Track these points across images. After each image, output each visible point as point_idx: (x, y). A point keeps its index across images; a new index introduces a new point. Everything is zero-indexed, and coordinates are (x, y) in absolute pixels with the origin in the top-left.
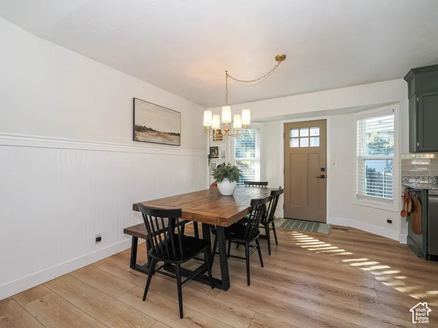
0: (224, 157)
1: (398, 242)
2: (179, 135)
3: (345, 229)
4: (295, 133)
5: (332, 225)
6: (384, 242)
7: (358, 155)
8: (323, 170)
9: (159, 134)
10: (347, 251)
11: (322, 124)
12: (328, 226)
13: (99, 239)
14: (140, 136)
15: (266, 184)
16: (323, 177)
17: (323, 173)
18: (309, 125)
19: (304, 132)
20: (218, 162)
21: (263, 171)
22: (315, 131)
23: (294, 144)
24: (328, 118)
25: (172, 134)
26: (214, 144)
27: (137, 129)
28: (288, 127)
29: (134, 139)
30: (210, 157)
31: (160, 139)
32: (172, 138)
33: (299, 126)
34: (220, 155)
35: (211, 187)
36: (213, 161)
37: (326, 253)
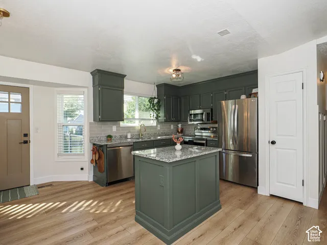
1: (88, 181)
3: (50, 185)
5: (37, 185)
6: (80, 185)
7: (58, 122)
8: (26, 135)
10: (61, 202)
11: (25, 92)
12: (32, 187)
16: (26, 142)
17: (26, 139)
24: (31, 87)
37: (46, 212)
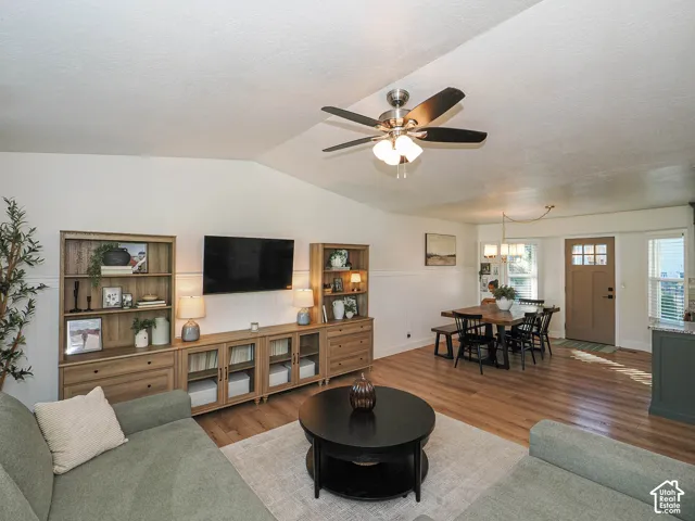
0: (496, 273)
2: (454, 256)
3: (634, 352)
4: (577, 249)
5: (622, 348)
7: (650, 275)
8: (611, 289)
9: (441, 258)
11: (609, 242)
12: (616, 348)
13: (409, 335)
14: (430, 261)
15: (543, 302)
16: (611, 297)
17: (611, 293)
18: (595, 241)
19: (589, 249)
20: (490, 278)
21: (541, 290)
22: (602, 249)
23: (577, 261)
24: (617, 236)
25: (449, 256)
26: (486, 260)
27: (428, 257)
28: (570, 244)
29: (426, 264)
30: (481, 273)
31: (442, 262)
32: (449, 259)
33: (583, 242)
34: (492, 271)
35: (482, 303)
36: (484, 277)
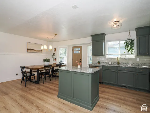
2: (42, 50)
7: (88, 56)
8: (81, 60)
9: (35, 50)
13: (17, 75)
14: (29, 51)
16: (81, 62)
17: (81, 61)
18: (78, 47)
19: (77, 49)
21: (68, 60)
23: (75, 52)
25: (39, 50)
26: (54, 52)
27: (28, 49)
28: (74, 48)
29: (27, 52)
30: (53, 56)
31: (35, 52)
